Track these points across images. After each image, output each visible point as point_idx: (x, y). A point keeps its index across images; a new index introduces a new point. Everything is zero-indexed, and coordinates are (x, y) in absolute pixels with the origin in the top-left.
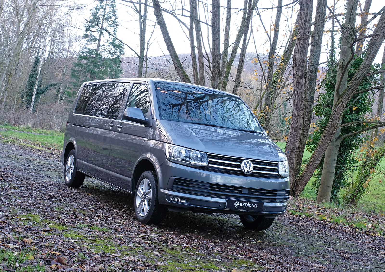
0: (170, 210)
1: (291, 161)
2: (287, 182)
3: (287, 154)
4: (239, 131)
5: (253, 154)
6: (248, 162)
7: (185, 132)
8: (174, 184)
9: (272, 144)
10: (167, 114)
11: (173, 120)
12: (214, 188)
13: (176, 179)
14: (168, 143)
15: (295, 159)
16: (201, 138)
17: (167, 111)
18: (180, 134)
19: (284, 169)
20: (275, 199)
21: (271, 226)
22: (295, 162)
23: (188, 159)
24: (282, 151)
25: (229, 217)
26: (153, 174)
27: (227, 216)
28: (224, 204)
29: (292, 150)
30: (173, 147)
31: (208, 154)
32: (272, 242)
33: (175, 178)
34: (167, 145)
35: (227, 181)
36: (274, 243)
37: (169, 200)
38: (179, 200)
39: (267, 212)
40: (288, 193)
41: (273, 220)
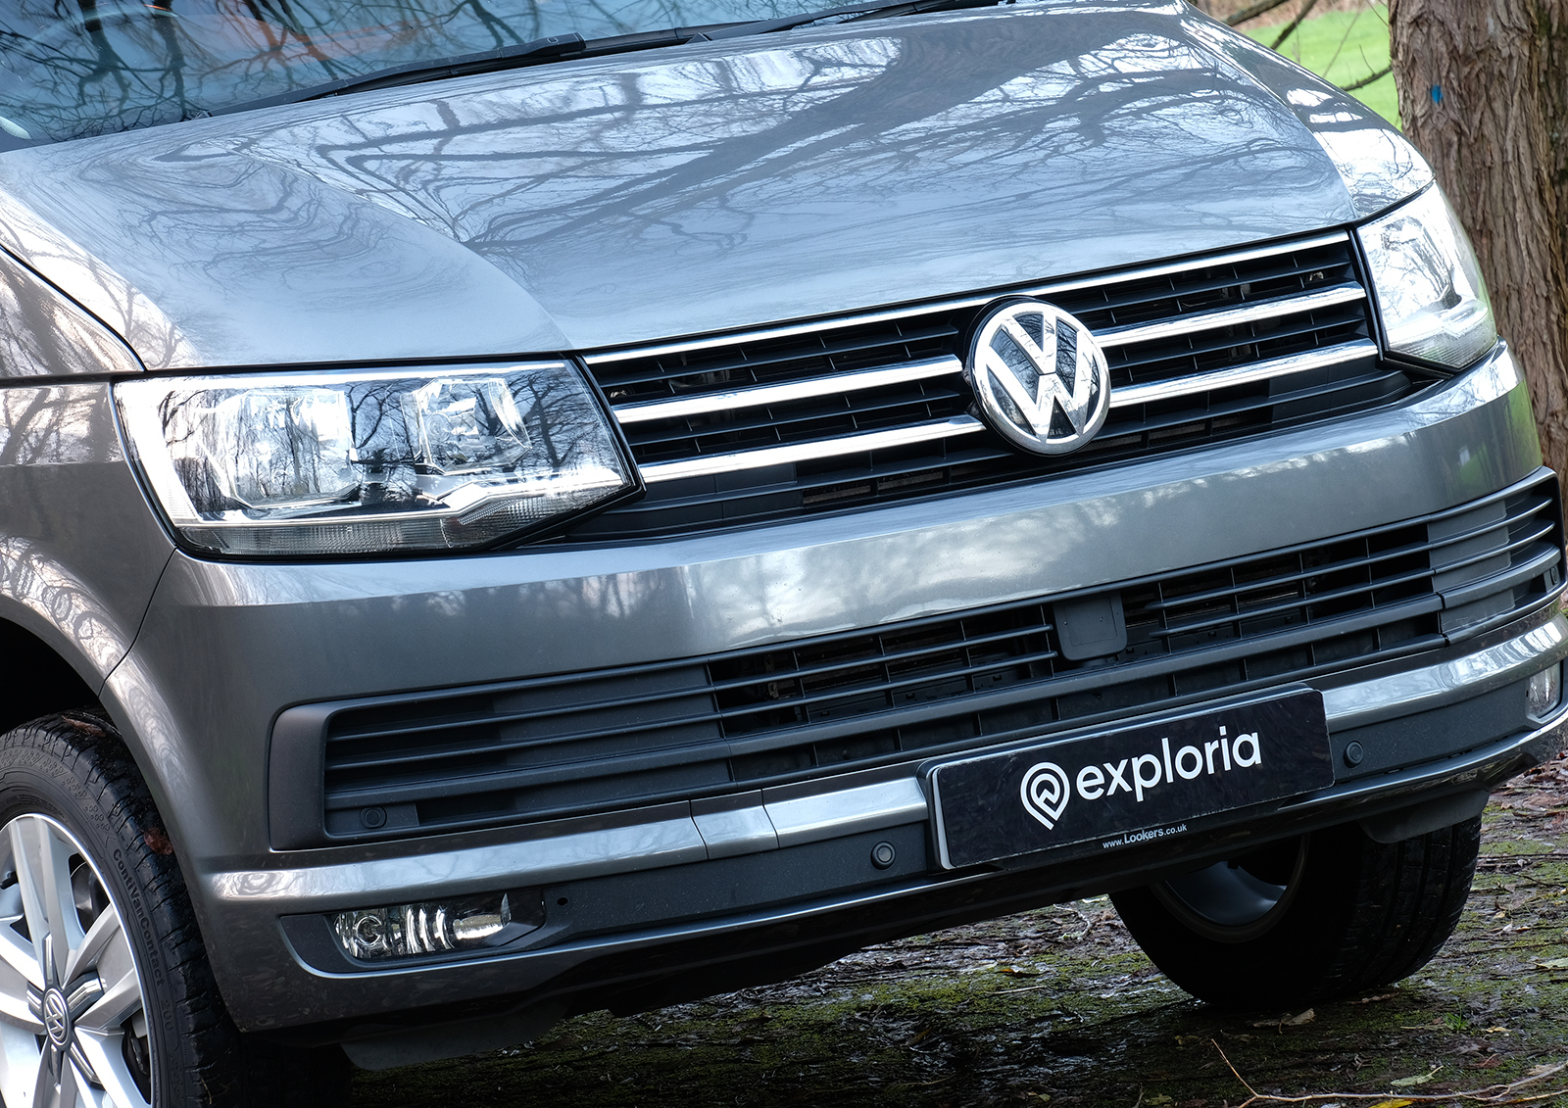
0: (374, 1060)
1: (1497, 179)
2: (1500, 405)
3: (1428, 115)
4: (859, 27)
5: (1070, 226)
6: (1032, 324)
7: (279, 207)
8: (334, 780)
9: (1229, 67)
10: (42, 71)
11: (129, 120)
12: (760, 694)
13: (335, 723)
14: (147, 375)
15: (1523, 144)
16: (474, 225)
17: (29, 47)
18: (243, 244)
19: (1427, 290)
20: (1427, 624)
21: (1471, 909)
22: (1538, 178)
23: (398, 483)
24: (1355, 107)
25: (1014, 945)
26: (79, 741)
27: (992, 940)
28: (917, 834)
29: (1467, 59)
30: (214, 398)
31: (590, 360)
32: (1523, 1074)
33: (320, 714)
34: (139, 401)
35: (876, 588)
36: (1543, 1070)
37: (335, 960)
38: (431, 931)
39: (1385, 773)
40: (1541, 518)
41: (1466, 839)
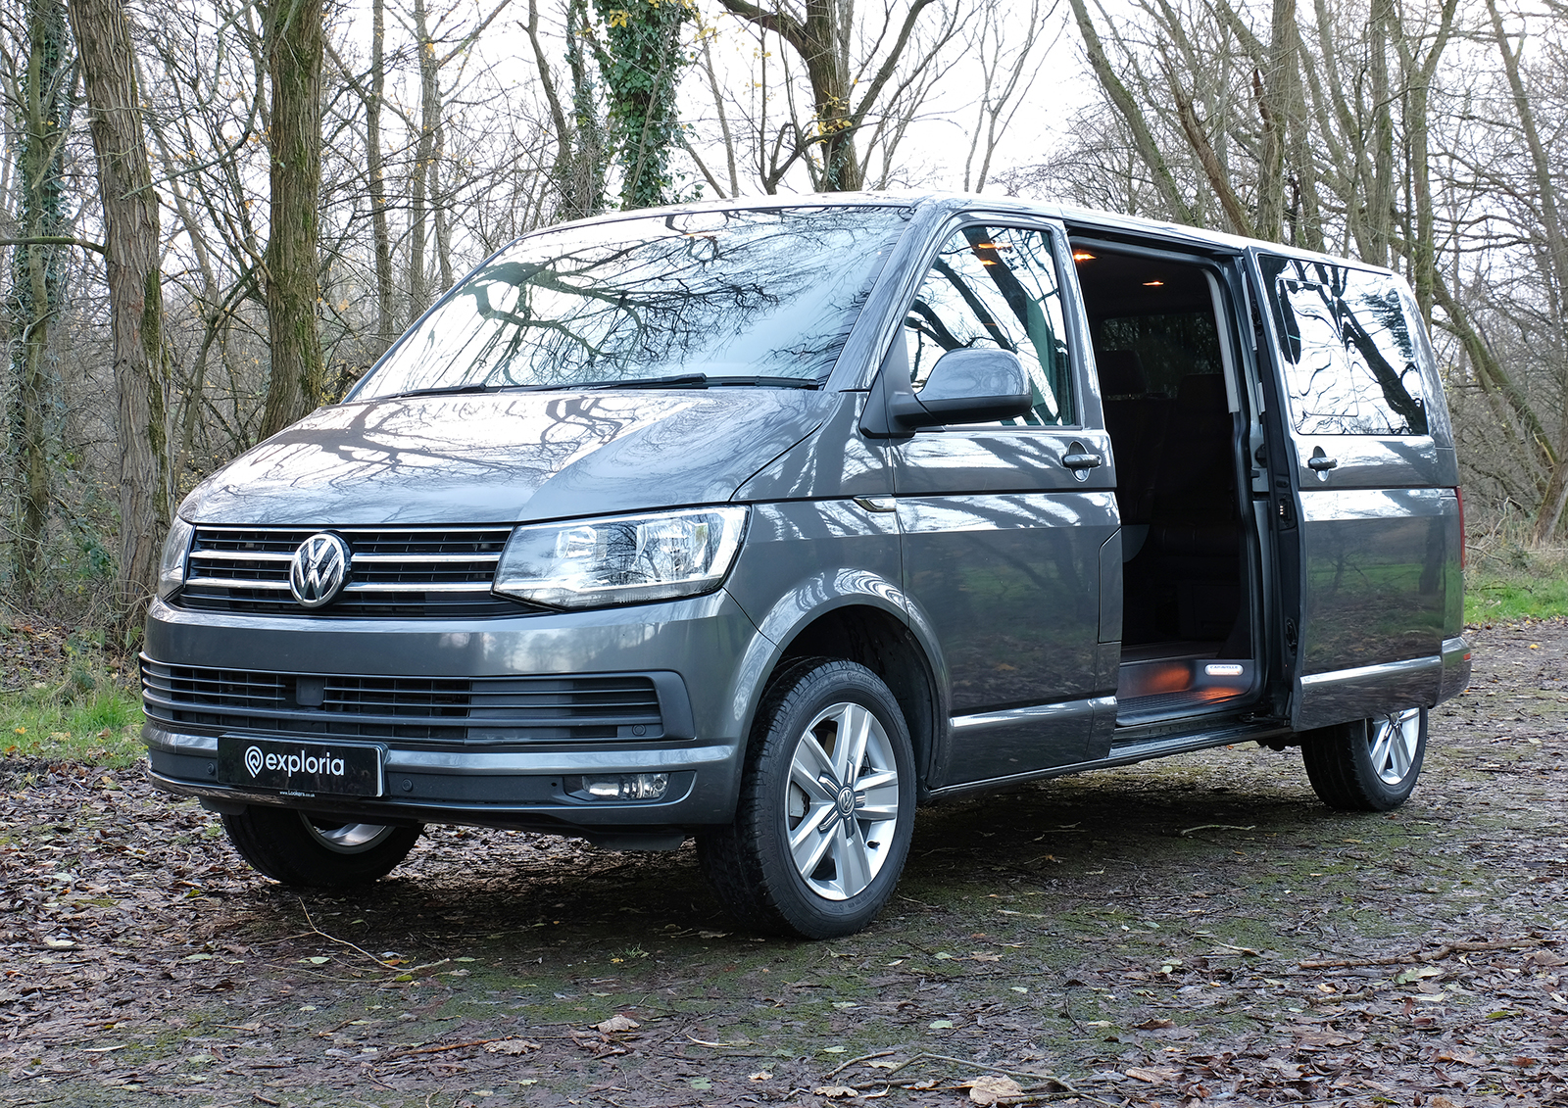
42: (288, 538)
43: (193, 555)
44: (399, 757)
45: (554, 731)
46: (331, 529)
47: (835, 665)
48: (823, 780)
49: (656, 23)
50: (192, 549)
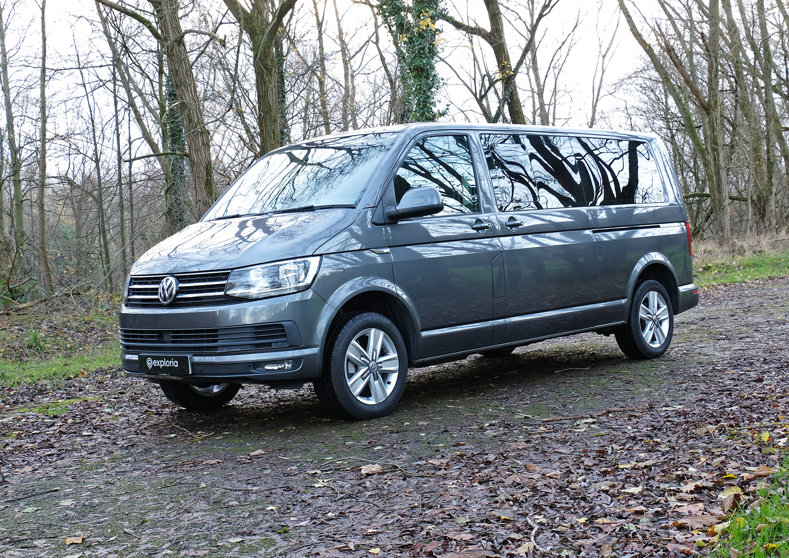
42: (157, 279)
43: (130, 287)
44: (197, 359)
45: (249, 346)
46: (172, 275)
47: (365, 314)
48: (362, 359)
49: (423, 37)
50: (130, 285)
